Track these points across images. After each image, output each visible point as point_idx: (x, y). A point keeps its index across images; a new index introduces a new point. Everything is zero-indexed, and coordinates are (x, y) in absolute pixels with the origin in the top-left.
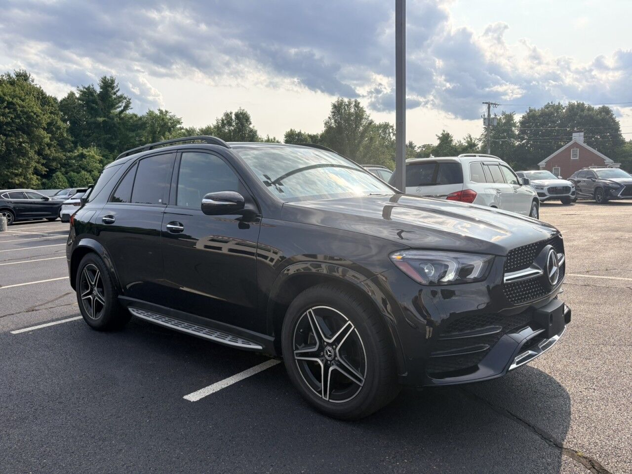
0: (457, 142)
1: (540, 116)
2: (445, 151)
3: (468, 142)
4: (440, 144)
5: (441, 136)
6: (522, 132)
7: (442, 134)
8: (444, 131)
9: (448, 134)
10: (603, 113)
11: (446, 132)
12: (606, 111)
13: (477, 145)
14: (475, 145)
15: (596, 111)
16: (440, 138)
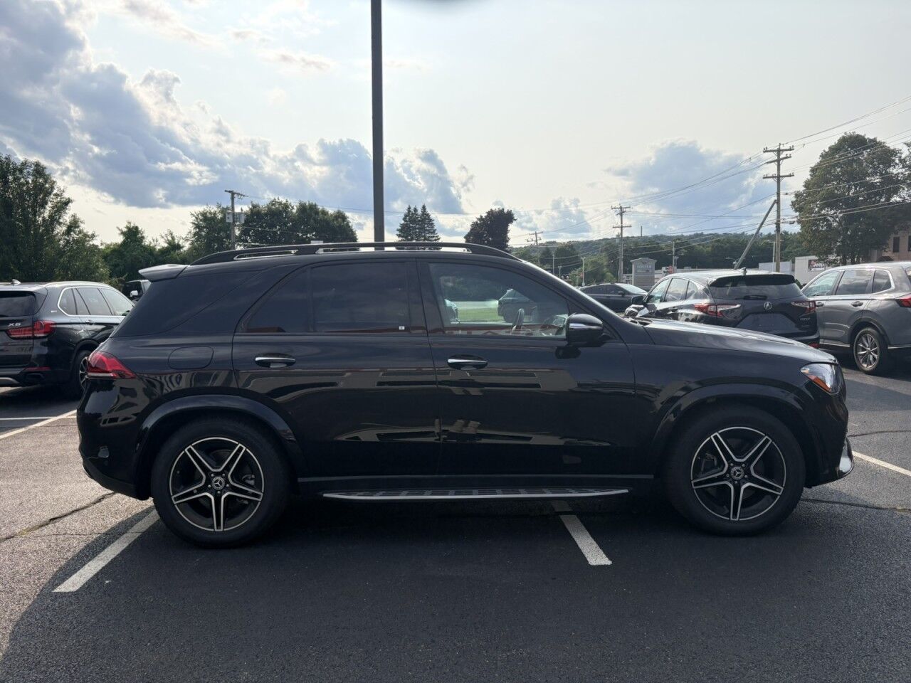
0: (152, 241)
1: (266, 215)
2: (134, 253)
3: (169, 243)
4: (124, 242)
5: (125, 230)
6: (245, 232)
7: (127, 227)
8: (129, 223)
9: (137, 228)
10: (339, 220)
11: (132, 225)
12: (341, 216)
13: (183, 247)
14: (179, 247)
15: (331, 215)
16: (123, 233)
